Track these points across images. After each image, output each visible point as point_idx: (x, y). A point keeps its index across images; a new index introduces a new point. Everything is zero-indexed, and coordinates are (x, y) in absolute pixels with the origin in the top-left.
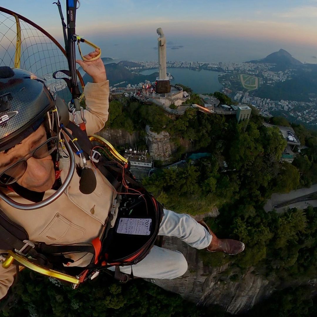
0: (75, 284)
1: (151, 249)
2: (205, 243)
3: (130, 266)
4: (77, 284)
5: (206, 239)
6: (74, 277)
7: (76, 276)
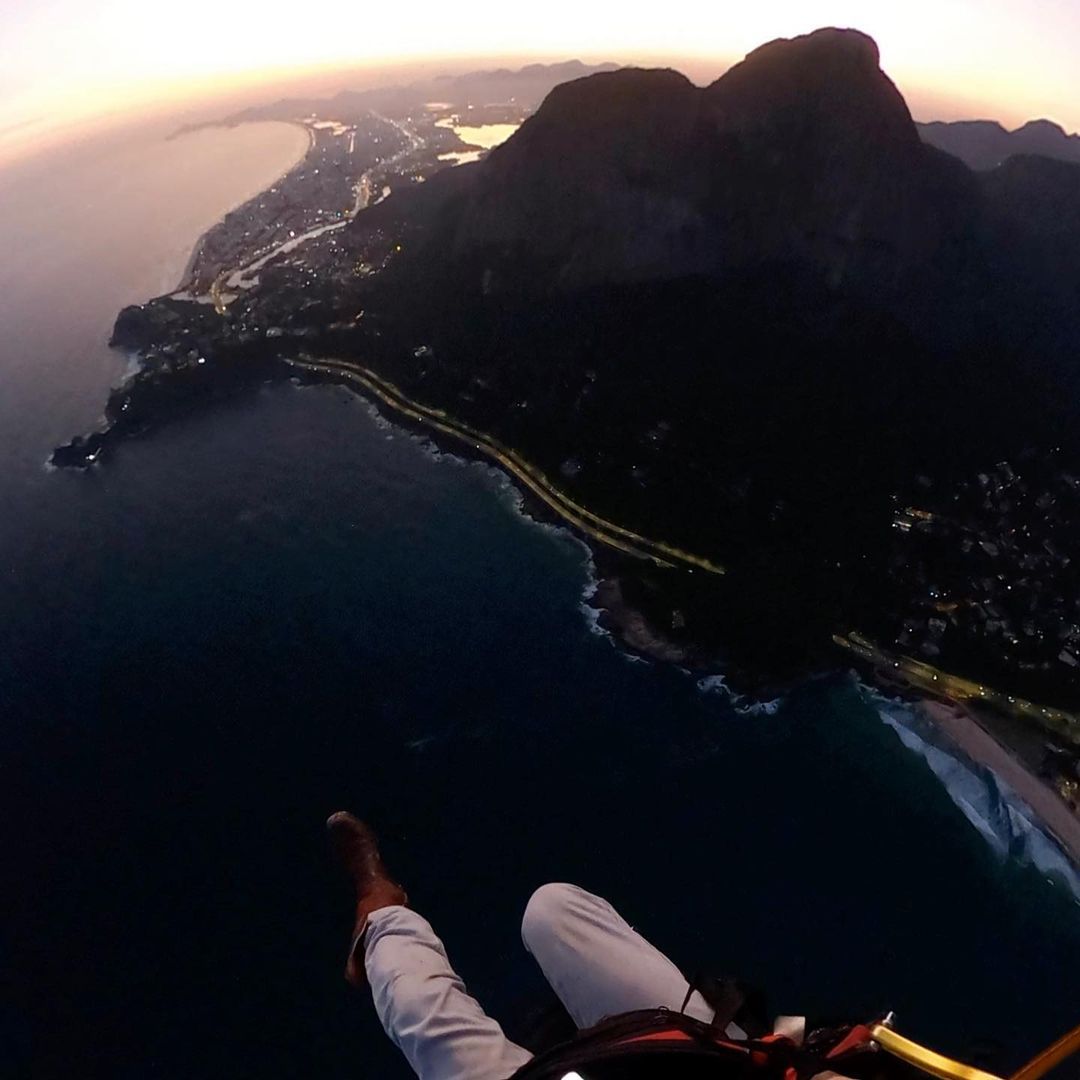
0: (887, 1026)
1: (592, 1029)
2: (403, 922)
3: (685, 1013)
4: (881, 1024)
5: (391, 927)
6: (885, 1048)
7: (876, 1049)
